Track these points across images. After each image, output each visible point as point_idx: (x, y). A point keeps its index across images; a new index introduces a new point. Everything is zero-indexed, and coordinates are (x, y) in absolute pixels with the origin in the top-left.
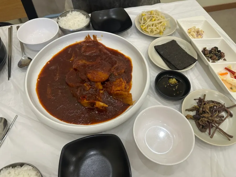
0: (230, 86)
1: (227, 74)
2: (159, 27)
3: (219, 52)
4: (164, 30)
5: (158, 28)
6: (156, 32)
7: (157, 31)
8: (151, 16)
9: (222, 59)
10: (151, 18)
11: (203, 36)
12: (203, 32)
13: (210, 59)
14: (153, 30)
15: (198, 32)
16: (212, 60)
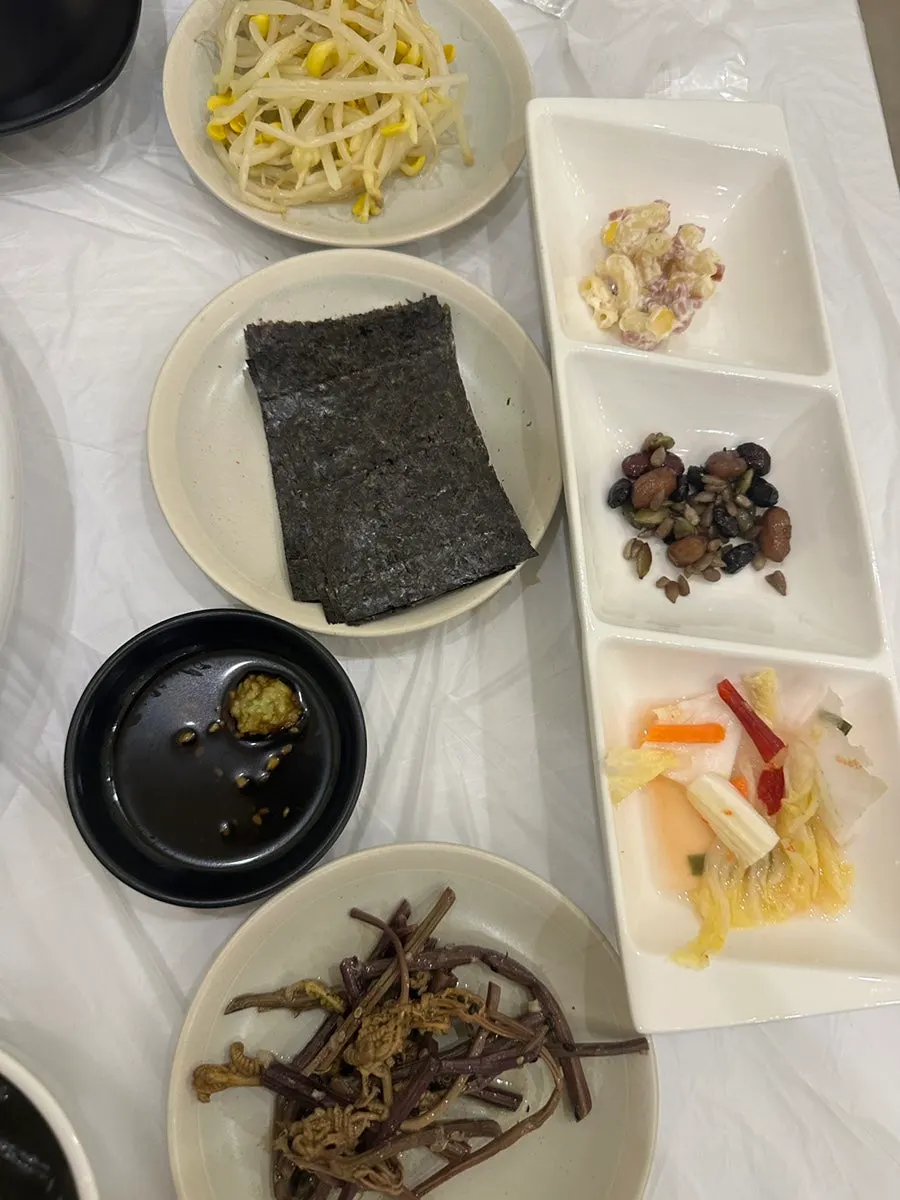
0: (696, 845)
1: (711, 734)
2: (348, 141)
3: (758, 503)
4: (410, 170)
5: (342, 149)
6: (320, 187)
7: (325, 178)
8: (307, 13)
9: (758, 569)
10: (300, 31)
11: (686, 323)
12: (707, 279)
13: (657, 548)
14: (296, 157)
15: (671, 265)
16: (672, 557)
